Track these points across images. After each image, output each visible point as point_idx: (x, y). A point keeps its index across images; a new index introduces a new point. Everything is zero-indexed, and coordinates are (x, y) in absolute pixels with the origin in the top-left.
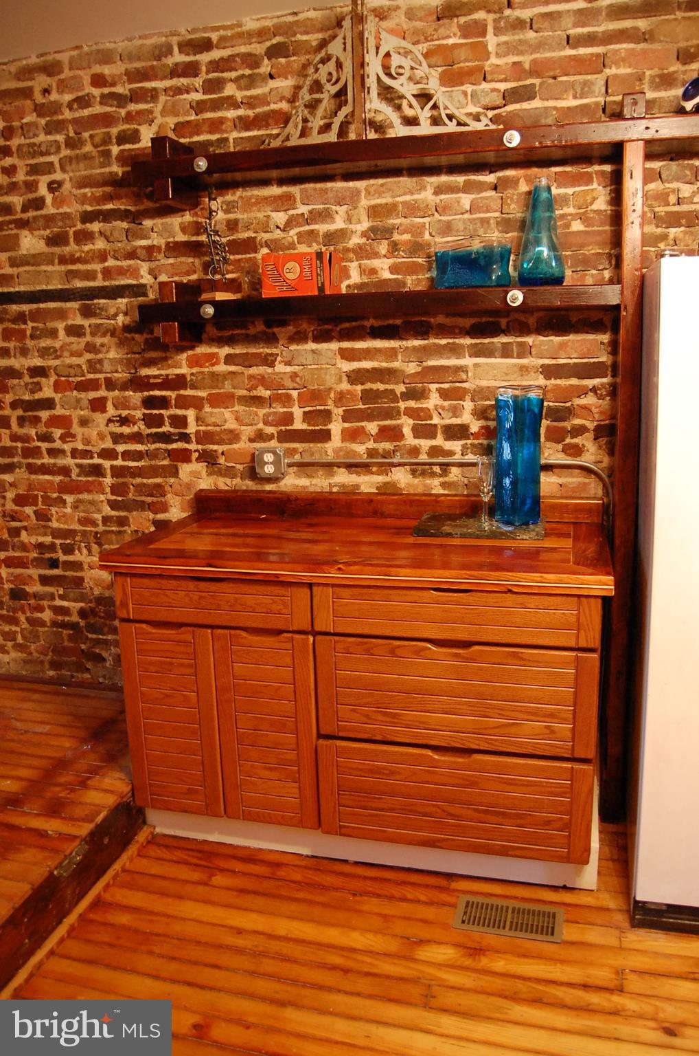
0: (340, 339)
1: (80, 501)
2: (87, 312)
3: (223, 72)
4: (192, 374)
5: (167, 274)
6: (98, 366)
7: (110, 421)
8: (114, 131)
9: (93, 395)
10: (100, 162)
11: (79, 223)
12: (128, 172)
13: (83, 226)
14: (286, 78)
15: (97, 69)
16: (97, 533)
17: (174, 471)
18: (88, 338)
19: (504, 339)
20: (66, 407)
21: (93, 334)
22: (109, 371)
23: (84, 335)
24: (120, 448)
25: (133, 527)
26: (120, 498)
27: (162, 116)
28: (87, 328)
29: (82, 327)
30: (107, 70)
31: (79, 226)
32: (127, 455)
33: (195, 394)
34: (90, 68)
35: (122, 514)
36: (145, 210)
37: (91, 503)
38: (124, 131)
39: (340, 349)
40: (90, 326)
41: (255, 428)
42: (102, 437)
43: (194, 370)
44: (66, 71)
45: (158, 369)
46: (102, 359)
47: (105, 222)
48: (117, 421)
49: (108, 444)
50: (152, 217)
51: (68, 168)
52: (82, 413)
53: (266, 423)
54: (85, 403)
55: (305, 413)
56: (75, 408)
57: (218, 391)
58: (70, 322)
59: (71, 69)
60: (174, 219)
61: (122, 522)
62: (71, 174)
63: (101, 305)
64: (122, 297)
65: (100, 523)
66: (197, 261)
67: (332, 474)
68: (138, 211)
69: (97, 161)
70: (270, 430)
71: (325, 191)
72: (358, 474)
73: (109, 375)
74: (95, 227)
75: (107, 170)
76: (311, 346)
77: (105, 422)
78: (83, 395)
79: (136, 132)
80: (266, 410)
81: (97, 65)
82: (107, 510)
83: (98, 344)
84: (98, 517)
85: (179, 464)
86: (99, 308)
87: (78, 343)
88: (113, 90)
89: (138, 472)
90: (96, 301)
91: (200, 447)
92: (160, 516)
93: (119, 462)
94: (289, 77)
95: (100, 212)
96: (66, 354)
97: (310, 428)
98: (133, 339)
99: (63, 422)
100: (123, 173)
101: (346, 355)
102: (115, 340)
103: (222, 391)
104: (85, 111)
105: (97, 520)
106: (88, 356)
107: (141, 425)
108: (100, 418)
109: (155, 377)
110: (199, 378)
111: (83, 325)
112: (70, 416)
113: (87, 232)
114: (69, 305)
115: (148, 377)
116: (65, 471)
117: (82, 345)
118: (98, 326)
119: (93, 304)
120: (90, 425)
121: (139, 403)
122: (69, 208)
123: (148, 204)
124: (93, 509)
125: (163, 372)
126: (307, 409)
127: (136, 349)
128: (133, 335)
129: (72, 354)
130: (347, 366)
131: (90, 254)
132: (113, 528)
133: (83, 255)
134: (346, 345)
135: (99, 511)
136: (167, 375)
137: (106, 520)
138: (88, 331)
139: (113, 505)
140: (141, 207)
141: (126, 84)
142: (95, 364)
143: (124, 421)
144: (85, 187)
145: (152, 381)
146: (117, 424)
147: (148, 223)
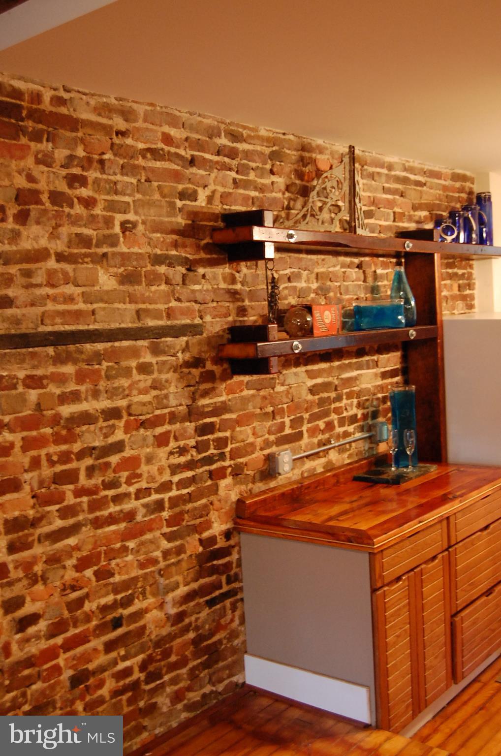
0: (306, 364)
1: (142, 544)
2: (156, 350)
3: (249, 161)
4: (229, 400)
5: (211, 316)
6: (165, 401)
7: (171, 453)
8: (180, 187)
9: (159, 430)
10: (167, 211)
11: (149, 265)
12: (189, 224)
13: (153, 268)
14: (280, 177)
15: (166, 129)
16: (160, 570)
17: (215, 488)
18: (155, 375)
19: (367, 358)
20: (134, 447)
21: (160, 372)
22: (174, 405)
23: (152, 372)
24: (176, 479)
25: (189, 553)
26: (175, 528)
27: (214, 184)
28: (155, 365)
29: (150, 365)
30: (173, 132)
31: (149, 267)
32: (181, 484)
33: (231, 417)
34: (161, 126)
35: (178, 543)
36: (200, 259)
37: (151, 542)
38: (187, 189)
39: (307, 371)
40: (157, 363)
41: (263, 438)
42: (161, 471)
43: (230, 397)
44: (141, 120)
45: (210, 398)
46: (167, 394)
47: (169, 266)
48: (177, 452)
49: (166, 477)
50: (204, 267)
51: (140, 211)
52: (148, 450)
53: (269, 433)
54: (151, 440)
55: (291, 420)
56: (142, 447)
57: (244, 412)
58: (142, 360)
59: (145, 121)
60: (218, 270)
61: (180, 550)
62: (143, 218)
63: (168, 343)
64: (185, 335)
65: (161, 559)
66: (231, 306)
67: (303, 464)
68: (195, 260)
69: (165, 210)
70: (272, 438)
71: (300, 259)
72: (314, 460)
73: (173, 409)
74: (162, 269)
75: (173, 219)
76: (294, 370)
77: (166, 456)
78: (149, 433)
79: (195, 192)
80: (270, 423)
81: (167, 126)
82: (165, 544)
83: (164, 380)
84: (158, 554)
85: (218, 481)
86: (167, 346)
87: (145, 381)
88: (178, 151)
89: (190, 498)
90: (163, 339)
91: (232, 462)
92: (206, 535)
93: (174, 493)
94: (282, 177)
95: (167, 257)
96: (135, 392)
97: (294, 431)
98: (190, 373)
99: (132, 463)
100: (185, 224)
101: (311, 375)
102: (176, 375)
103: (247, 411)
104: (158, 163)
105: (158, 557)
106: (154, 393)
107: (194, 452)
108: (162, 452)
109: (208, 405)
110: (234, 402)
111: (151, 363)
112: (139, 455)
113: (157, 274)
114: (140, 343)
115: (203, 406)
116: (130, 516)
117: (149, 383)
118: (164, 363)
119: (161, 342)
120: (154, 461)
121: (193, 432)
122: (140, 248)
123: (202, 255)
124: (153, 547)
125: (211, 401)
126: (292, 417)
127: (193, 382)
128: (191, 369)
129: (140, 393)
130: (310, 383)
131: (157, 295)
132: (173, 561)
133: (151, 294)
134: (310, 367)
135: (158, 548)
136: (216, 403)
137: (166, 554)
138: (156, 367)
139: (169, 537)
140: (197, 257)
141: (187, 150)
142: (162, 399)
143: (182, 451)
144: (157, 231)
145: (206, 410)
146: (176, 455)
147: (201, 270)
